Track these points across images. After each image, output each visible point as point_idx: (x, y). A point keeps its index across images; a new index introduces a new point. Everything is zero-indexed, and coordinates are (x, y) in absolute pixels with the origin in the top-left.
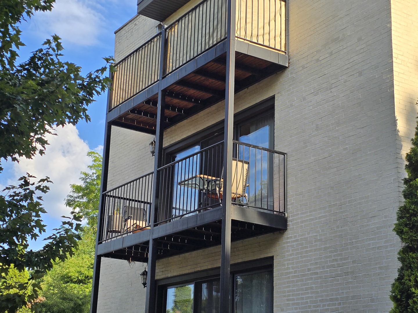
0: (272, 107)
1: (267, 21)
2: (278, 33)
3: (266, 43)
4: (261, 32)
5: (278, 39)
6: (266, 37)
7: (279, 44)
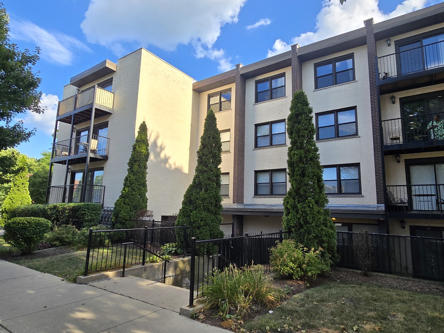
0: (108, 124)
1: (107, 99)
2: (110, 103)
3: (106, 106)
4: (104, 102)
5: (110, 105)
6: (106, 104)
7: (110, 106)
